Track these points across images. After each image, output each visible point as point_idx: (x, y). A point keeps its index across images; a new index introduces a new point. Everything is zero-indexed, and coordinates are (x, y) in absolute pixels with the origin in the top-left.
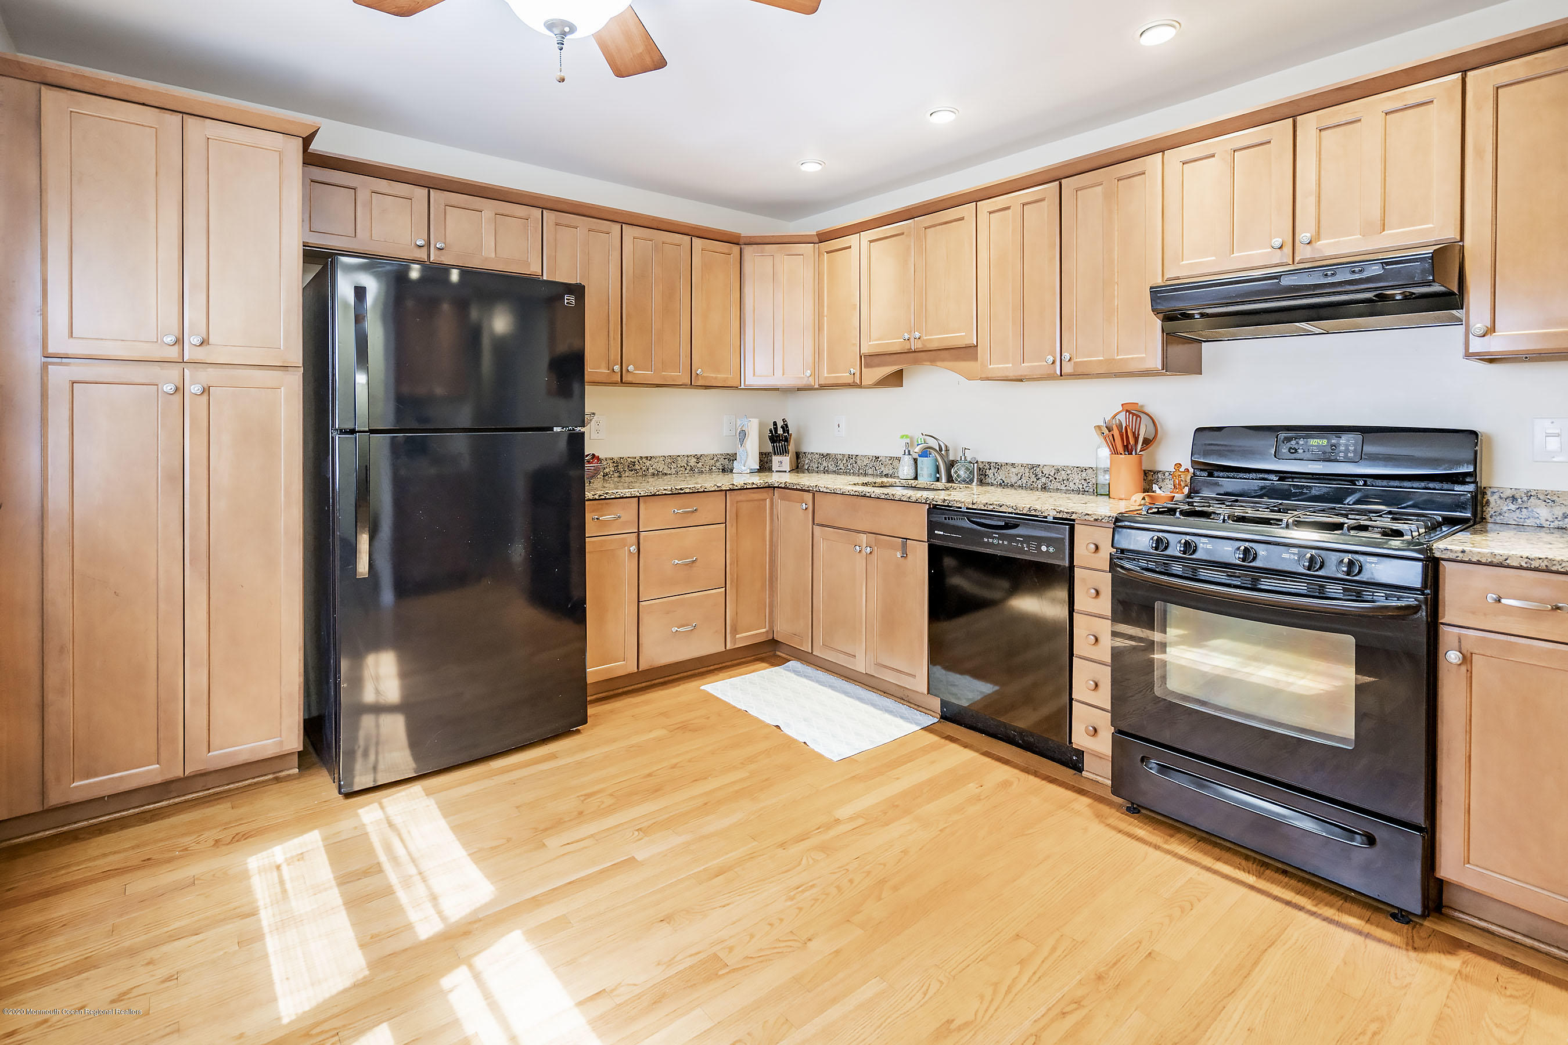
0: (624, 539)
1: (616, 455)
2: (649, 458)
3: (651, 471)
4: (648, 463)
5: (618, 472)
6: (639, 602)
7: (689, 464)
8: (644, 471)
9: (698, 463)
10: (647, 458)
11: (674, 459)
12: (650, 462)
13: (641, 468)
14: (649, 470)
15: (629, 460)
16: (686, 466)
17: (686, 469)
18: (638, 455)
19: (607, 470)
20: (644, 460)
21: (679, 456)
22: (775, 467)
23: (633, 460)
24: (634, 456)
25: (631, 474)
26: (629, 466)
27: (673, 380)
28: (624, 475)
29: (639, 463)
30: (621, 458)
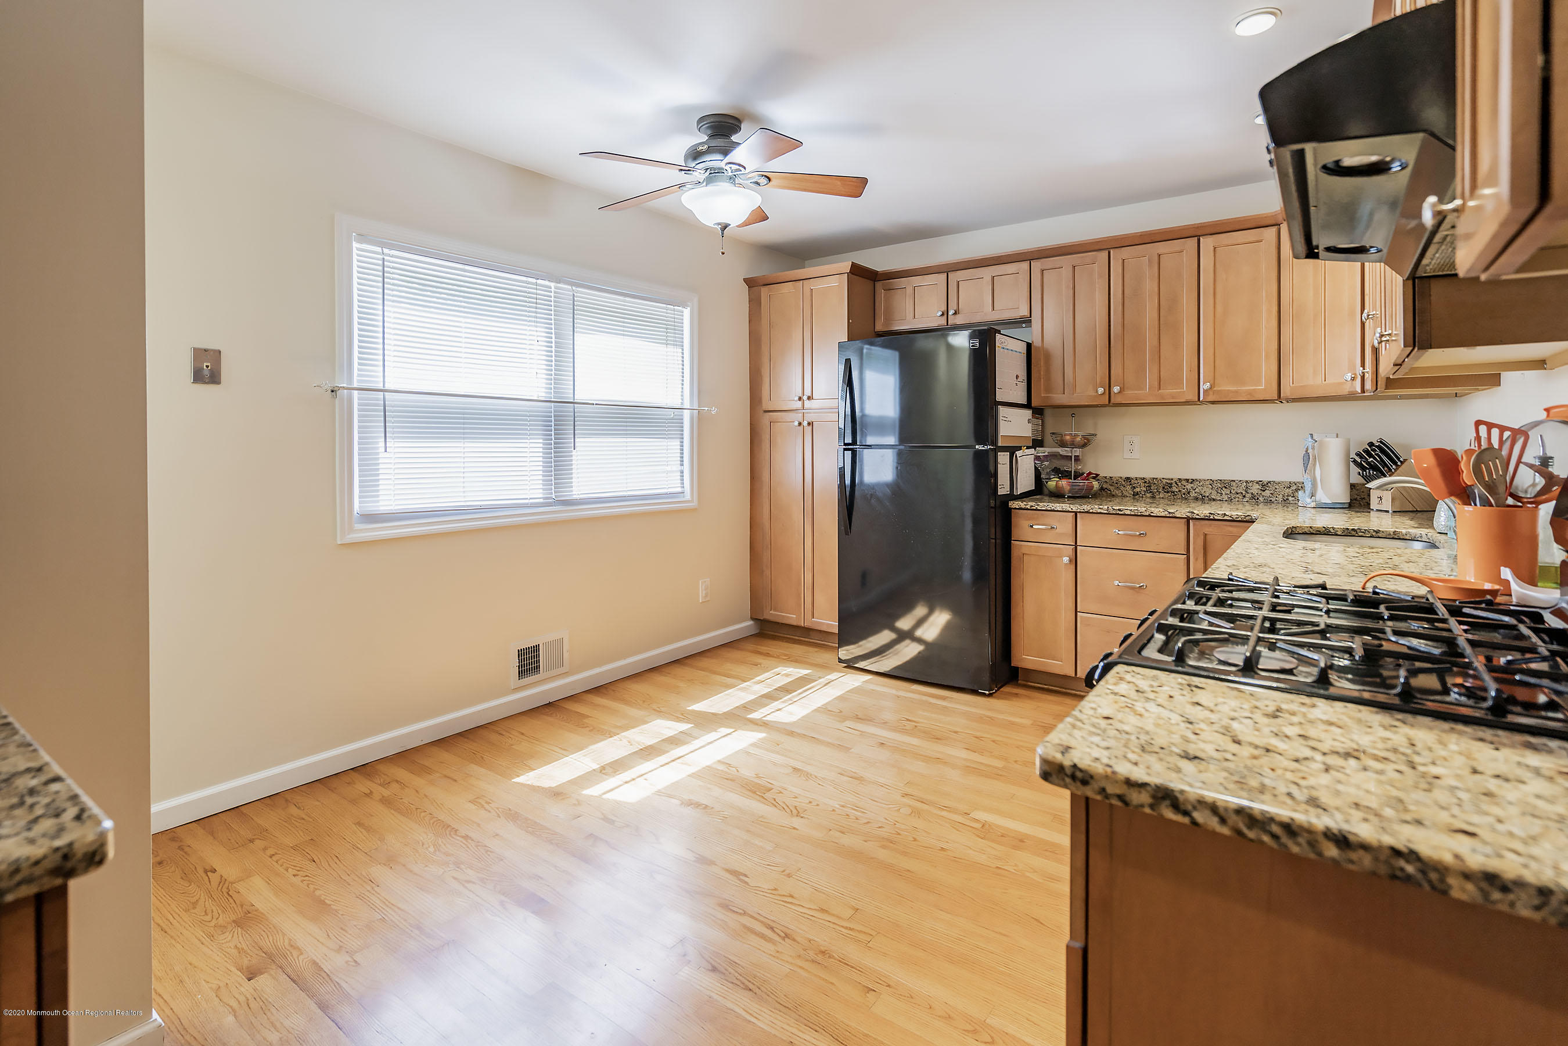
0: (1060, 549)
1: (1148, 474)
2: (1190, 481)
3: (1193, 494)
4: (1189, 486)
5: (1151, 492)
6: (1076, 612)
7: (1249, 491)
8: (1184, 494)
9: (1264, 491)
10: (1187, 480)
11: (1226, 484)
12: (1192, 485)
13: (1180, 491)
14: (1191, 493)
15: (1164, 481)
16: (1244, 492)
17: (1244, 496)
18: (1176, 476)
19: (1138, 490)
20: (1184, 483)
21: (1234, 481)
22: (1374, 504)
23: (1169, 482)
24: (1170, 477)
25: (1167, 496)
26: (1163, 488)
27: (1173, 398)
28: (1158, 496)
29: (1178, 485)
30: (1154, 478)
